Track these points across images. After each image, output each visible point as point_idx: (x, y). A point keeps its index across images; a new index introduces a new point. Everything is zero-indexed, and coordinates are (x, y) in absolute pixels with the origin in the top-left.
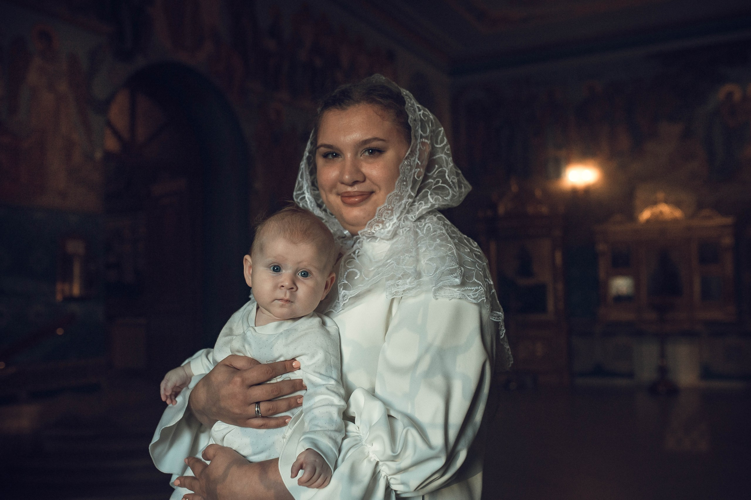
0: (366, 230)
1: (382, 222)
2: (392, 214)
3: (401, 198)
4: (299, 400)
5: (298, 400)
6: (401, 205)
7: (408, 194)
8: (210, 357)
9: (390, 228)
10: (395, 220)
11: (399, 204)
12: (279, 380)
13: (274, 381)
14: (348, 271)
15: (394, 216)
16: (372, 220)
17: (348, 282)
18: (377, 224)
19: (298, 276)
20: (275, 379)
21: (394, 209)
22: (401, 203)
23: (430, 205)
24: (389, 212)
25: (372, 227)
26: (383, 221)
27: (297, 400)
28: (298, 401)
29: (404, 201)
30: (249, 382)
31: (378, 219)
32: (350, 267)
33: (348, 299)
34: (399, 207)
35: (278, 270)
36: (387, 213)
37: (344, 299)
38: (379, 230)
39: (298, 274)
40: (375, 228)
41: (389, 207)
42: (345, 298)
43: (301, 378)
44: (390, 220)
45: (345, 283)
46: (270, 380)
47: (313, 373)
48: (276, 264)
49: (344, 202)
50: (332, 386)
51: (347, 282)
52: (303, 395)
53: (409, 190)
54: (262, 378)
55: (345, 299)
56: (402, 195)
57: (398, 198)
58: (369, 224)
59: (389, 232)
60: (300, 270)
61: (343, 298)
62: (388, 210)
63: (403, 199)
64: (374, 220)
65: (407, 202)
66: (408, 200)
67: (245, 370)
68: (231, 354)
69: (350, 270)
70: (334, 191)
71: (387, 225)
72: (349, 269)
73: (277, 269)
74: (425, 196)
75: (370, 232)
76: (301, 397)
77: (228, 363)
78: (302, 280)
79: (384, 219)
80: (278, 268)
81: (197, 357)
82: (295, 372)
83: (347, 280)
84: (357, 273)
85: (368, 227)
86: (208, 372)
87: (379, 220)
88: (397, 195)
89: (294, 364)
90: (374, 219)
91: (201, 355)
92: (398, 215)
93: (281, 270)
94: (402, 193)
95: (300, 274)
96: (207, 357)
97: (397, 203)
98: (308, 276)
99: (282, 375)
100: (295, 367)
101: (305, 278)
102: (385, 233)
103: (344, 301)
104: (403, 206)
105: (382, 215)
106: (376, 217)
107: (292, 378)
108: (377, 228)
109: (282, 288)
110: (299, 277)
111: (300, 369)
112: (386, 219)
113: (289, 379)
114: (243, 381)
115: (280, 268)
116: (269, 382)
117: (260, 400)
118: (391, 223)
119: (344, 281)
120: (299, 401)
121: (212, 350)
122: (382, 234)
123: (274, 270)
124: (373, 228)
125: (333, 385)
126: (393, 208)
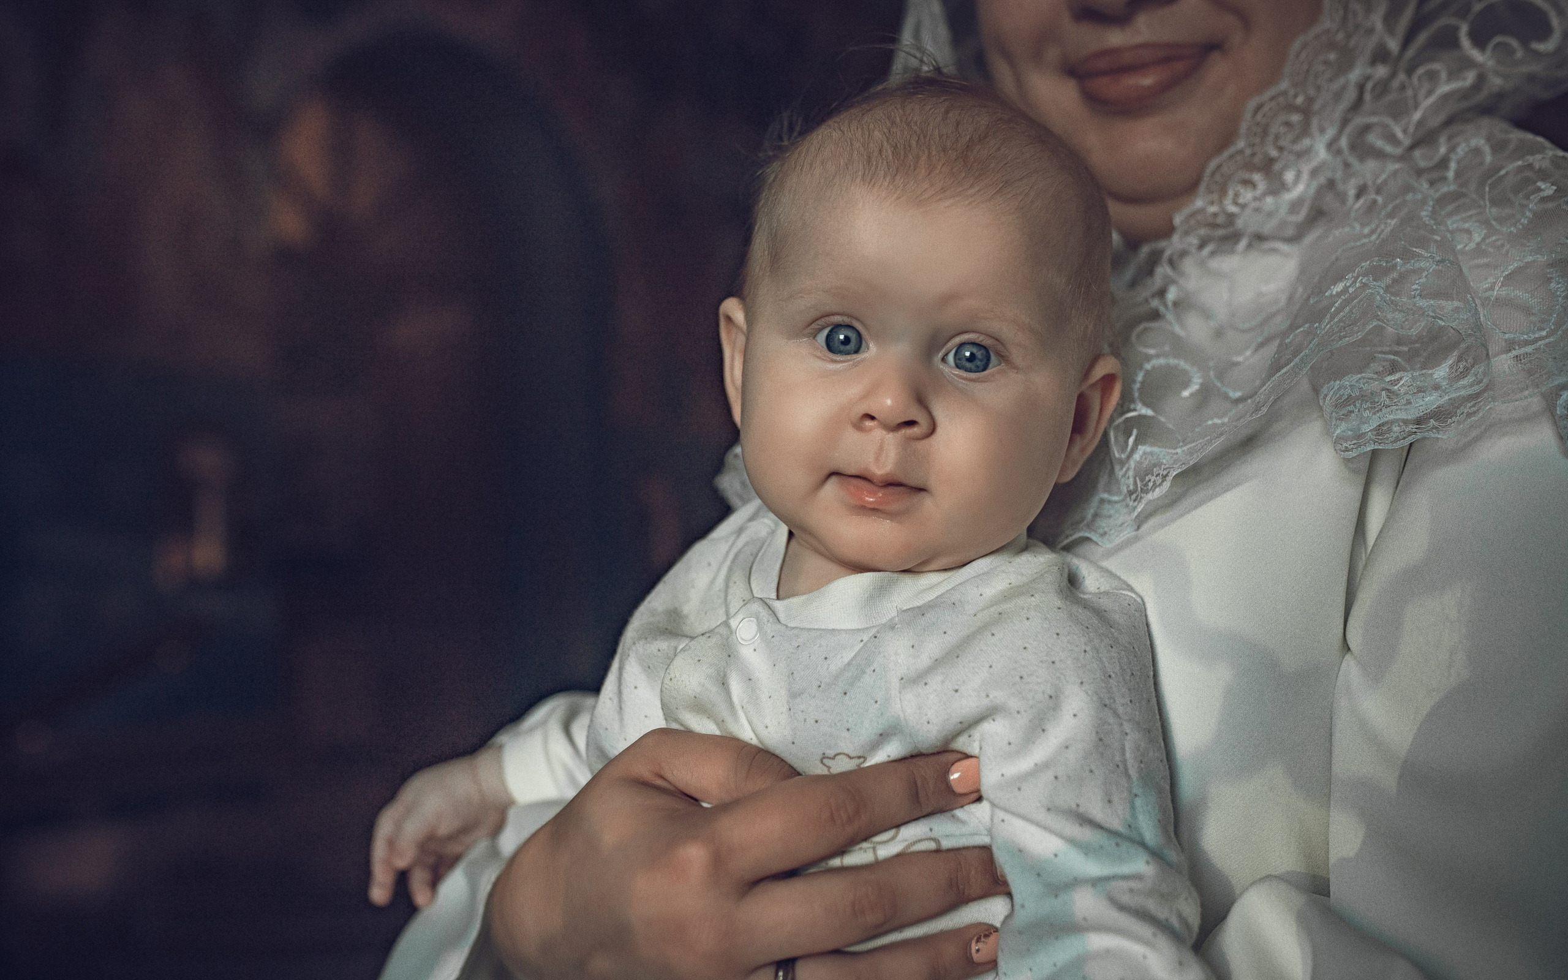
0: (1199, 203)
1: (1267, 166)
2: (1305, 130)
3: (1345, 63)
4: (980, 945)
5: (974, 947)
6: (1344, 88)
7: (1372, 42)
8: (580, 732)
9: (1300, 188)
10: (1322, 153)
11: (1336, 86)
12: (884, 852)
13: (857, 857)
14: (1148, 366)
15: (1316, 134)
16: (1226, 154)
17: (1154, 410)
18: (1246, 175)
19: (941, 366)
20: (865, 845)
21: (1316, 106)
22: (1342, 81)
23: (1470, 77)
24: (1295, 118)
25: (1223, 192)
26: (1272, 161)
27: (967, 946)
28: (973, 951)
29: (1355, 75)
30: (746, 863)
31: (1248, 152)
32: (1152, 352)
33: (1170, 478)
34: (1338, 96)
35: (848, 347)
36: (1288, 124)
37: (1146, 485)
38: (1255, 199)
39: (944, 360)
40: (1236, 195)
41: (1296, 96)
42: (1153, 478)
43: (985, 840)
44: (1300, 155)
45: (1141, 417)
46: (842, 852)
47: (1042, 816)
48: (837, 319)
49: (1094, 101)
50: (1132, 884)
51: (1149, 412)
52: (998, 925)
53: (1379, 26)
54: (806, 848)
55: (1151, 484)
56: (1352, 43)
57: (1332, 56)
58: (1213, 174)
59: (1295, 206)
60: (953, 336)
61: (1142, 480)
62: (1291, 108)
63: (1350, 66)
64: (1231, 157)
65: (1368, 78)
66: (1369, 71)
67: (724, 808)
68: (662, 724)
69: (1155, 362)
70: (1052, 54)
71: (1289, 176)
72: (1148, 358)
73: (847, 341)
74: (1447, 41)
75: (1215, 215)
76: (987, 931)
77: (643, 770)
78: (962, 383)
79: (1274, 153)
80: (853, 336)
81: (532, 730)
82: (959, 813)
83: (1147, 405)
84: (1184, 372)
85: (1210, 191)
86: (570, 794)
87: (1253, 155)
88: (1331, 46)
89: (954, 776)
90: (1232, 150)
91: (544, 723)
92: (1331, 132)
93: (864, 344)
94: (1349, 36)
95: (951, 358)
96: (567, 729)
97: (1331, 80)
98: (991, 366)
99: (898, 826)
100: (959, 789)
101: (973, 375)
102: (1283, 211)
103: (1147, 492)
104: (1351, 95)
105: (1265, 132)
106: (1241, 144)
107: (946, 844)
108: (1247, 195)
109: (869, 423)
110: (949, 370)
111: (979, 799)
112: (1281, 149)
113: (932, 846)
114: (718, 861)
115: (859, 335)
116: (836, 862)
117: (798, 953)
118: (1306, 169)
119: (1135, 410)
120: (980, 951)
121: (589, 701)
122: (1270, 215)
123: (830, 345)
124: (1231, 193)
125: (1137, 877)
126: (1310, 100)
